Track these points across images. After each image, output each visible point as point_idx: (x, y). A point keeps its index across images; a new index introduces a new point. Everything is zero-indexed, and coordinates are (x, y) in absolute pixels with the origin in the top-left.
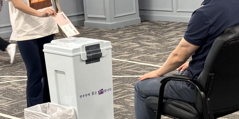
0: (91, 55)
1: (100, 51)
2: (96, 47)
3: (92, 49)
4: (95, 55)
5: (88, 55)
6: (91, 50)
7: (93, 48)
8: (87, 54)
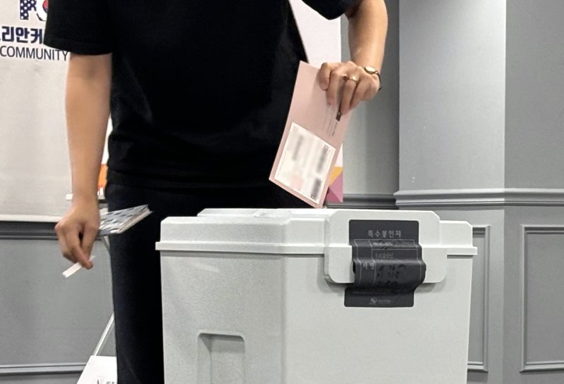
0: (373, 262)
1: (418, 253)
2: (399, 233)
3: (381, 236)
4: (392, 267)
5: (359, 261)
6: (376, 244)
7: (384, 233)
8: (354, 256)
